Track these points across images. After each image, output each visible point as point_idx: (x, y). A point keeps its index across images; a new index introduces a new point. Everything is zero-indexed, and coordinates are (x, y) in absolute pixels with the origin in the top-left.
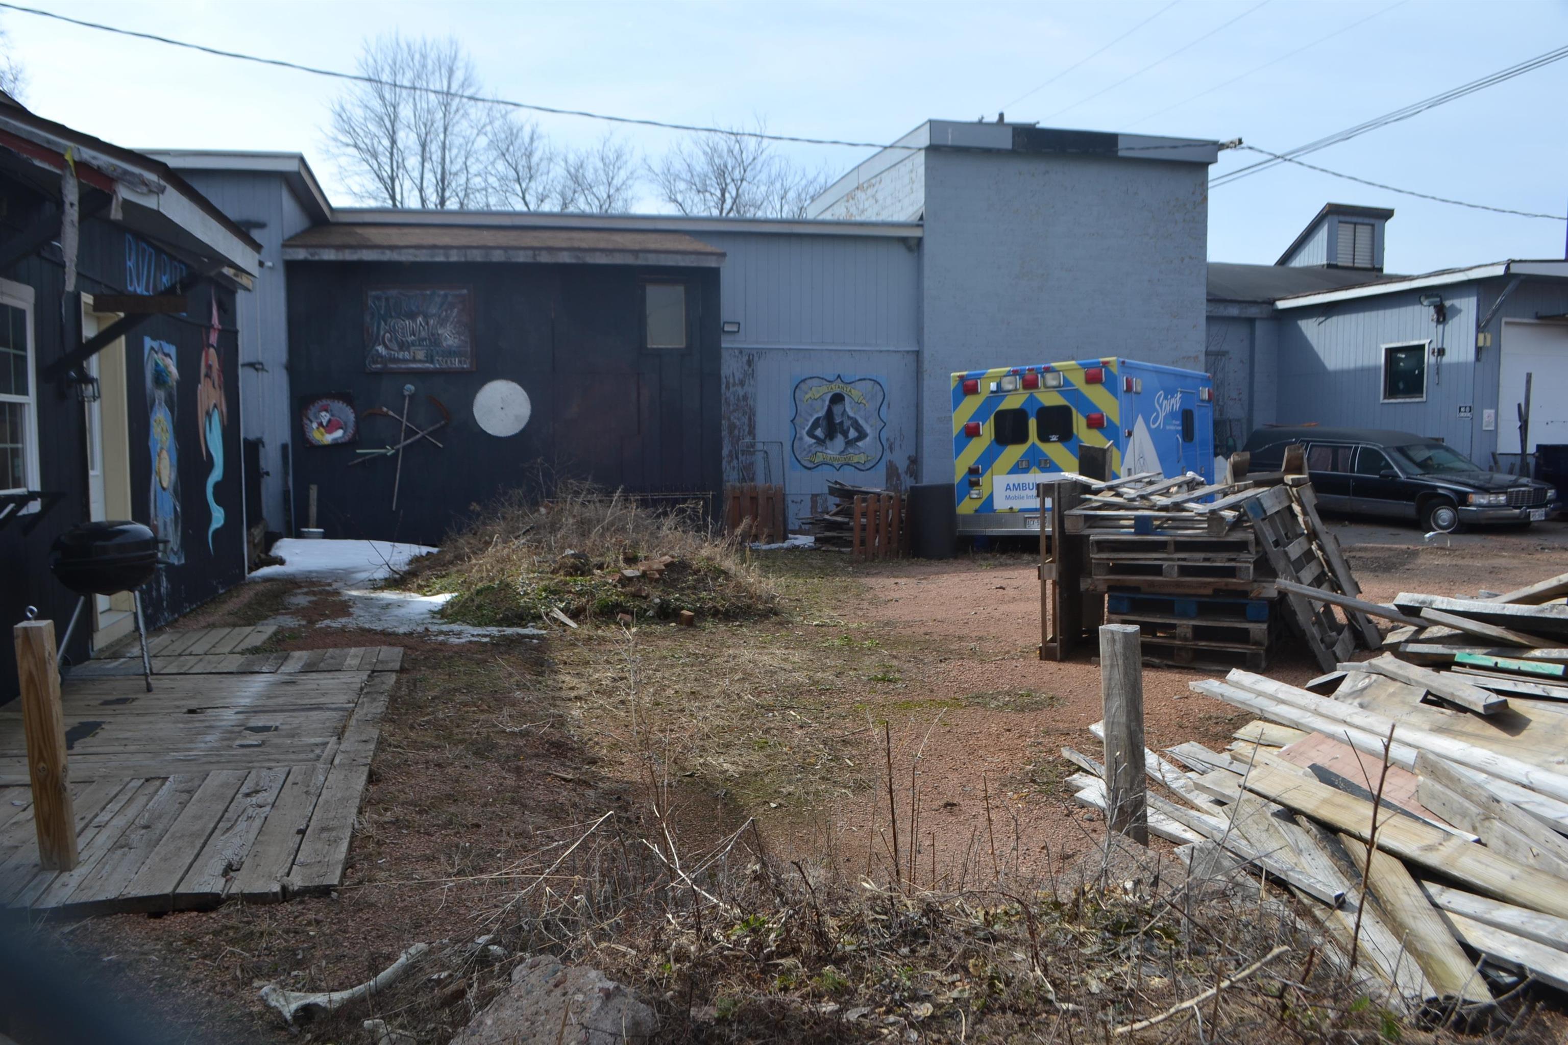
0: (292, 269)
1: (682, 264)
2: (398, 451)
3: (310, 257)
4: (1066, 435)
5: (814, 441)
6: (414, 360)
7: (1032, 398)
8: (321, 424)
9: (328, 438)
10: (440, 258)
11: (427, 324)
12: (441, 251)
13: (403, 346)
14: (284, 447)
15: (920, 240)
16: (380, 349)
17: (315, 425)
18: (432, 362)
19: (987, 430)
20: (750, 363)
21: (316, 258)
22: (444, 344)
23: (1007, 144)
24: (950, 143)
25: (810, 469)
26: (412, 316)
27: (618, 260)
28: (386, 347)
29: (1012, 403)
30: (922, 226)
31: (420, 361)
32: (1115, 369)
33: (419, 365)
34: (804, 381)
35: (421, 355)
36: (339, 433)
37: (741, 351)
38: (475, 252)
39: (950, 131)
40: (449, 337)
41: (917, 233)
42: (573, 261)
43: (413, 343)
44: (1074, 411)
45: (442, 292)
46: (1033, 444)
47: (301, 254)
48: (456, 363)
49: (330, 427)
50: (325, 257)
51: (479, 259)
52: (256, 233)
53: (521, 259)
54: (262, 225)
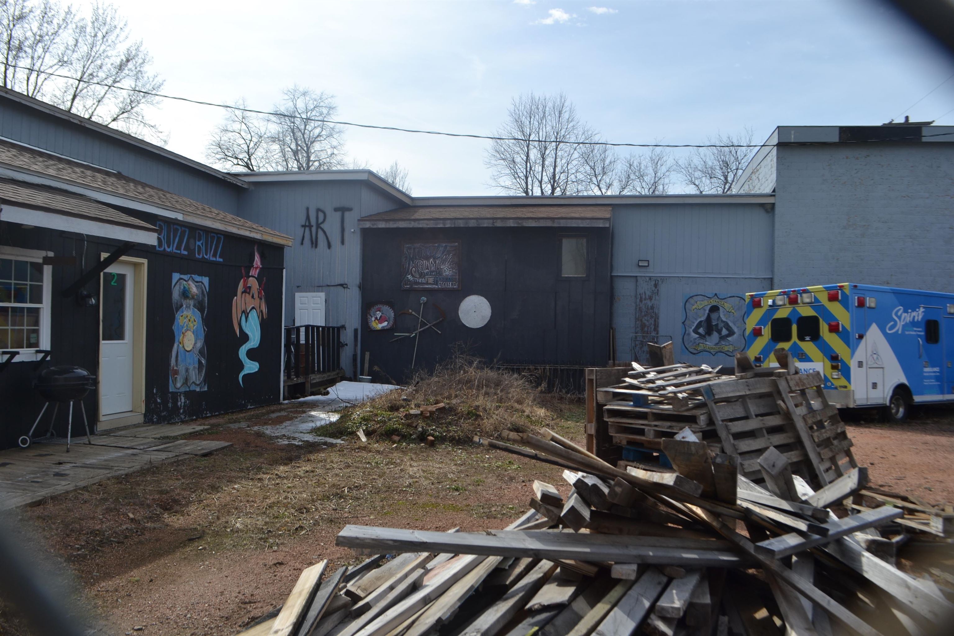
0: (366, 234)
1: (581, 226)
2: (416, 334)
3: (372, 226)
4: (815, 337)
5: (698, 336)
6: (427, 283)
7: (794, 311)
8: (376, 318)
9: (380, 326)
10: (441, 226)
11: (435, 262)
12: (441, 222)
13: (422, 275)
14: (356, 331)
15: (773, 204)
16: (409, 277)
17: (373, 319)
18: (437, 285)
19: (767, 331)
20: (656, 286)
21: (375, 227)
22: (444, 274)
23: (836, 139)
24: (792, 141)
26: (427, 258)
27: (542, 224)
28: (413, 276)
29: (782, 314)
30: (774, 196)
31: (430, 284)
32: (847, 291)
33: (430, 286)
34: (691, 297)
35: (431, 280)
36: (385, 324)
37: (650, 278)
38: (460, 221)
39: (793, 132)
40: (447, 270)
41: (771, 200)
42: (516, 225)
43: (427, 274)
44: (821, 320)
45: (445, 245)
46: (795, 342)
47: (368, 225)
48: (450, 285)
49: (381, 320)
50: (380, 226)
51: (462, 226)
52: (347, 214)
53: (485, 225)
54: (350, 209)
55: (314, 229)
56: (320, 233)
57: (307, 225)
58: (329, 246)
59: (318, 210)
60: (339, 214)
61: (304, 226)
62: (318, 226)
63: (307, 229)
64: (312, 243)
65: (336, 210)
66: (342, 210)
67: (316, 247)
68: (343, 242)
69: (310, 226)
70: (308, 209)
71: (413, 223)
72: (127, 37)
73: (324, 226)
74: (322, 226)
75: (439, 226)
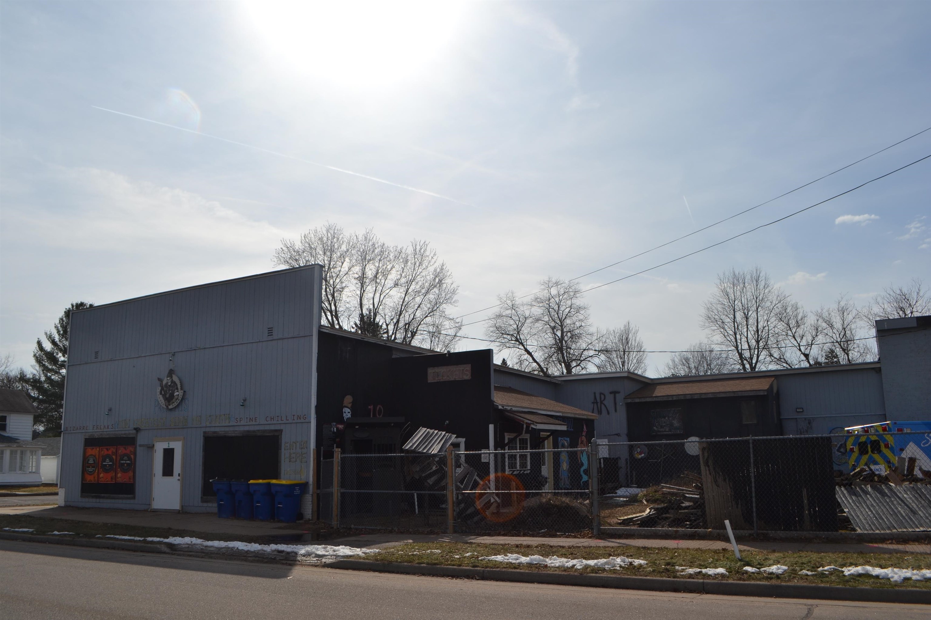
0: (629, 406)
1: (751, 395)
2: (661, 460)
3: (632, 401)
4: (879, 452)
5: (840, 454)
6: (665, 431)
7: (868, 438)
8: (638, 452)
9: (640, 456)
10: (671, 399)
11: (669, 419)
13: (662, 427)
14: (626, 459)
15: (880, 368)
17: (636, 452)
18: (671, 432)
19: (856, 449)
20: (809, 423)
21: (634, 401)
22: (675, 426)
23: (915, 324)
24: (886, 328)
25: (839, 465)
26: (664, 417)
27: (728, 395)
28: (656, 427)
29: (863, 439)
30: (880, 362)
31: (667, 431)
32: (890, 426)
33: (667, 433)
34: (833, 429)
35: (667, 430)
36: (643, 455)
37: (805, 419)
38: (681, 396)
39: (886, 323)
40: (676, 423)
41: (878, 366)
42: (713, 397)
43: (665, 426)
44: (881, 442)
45: (673, 409)
46: (870, 455)
47: (629, 401)
48: (678, 432)
49: (640, 453)
50: (636, 401)
51: (682, 398)
52: (617, 395)
53: (696, 398)
54: (619, 392)
55: (599, 404)
56: (603, 406)
57: (595, 402)
58: (608, 413)
59: (601, 394)
60: (612, 395)
61: (593, 403)
62: (601, 402)
63: (595, 404)
64: (599, 412)
65: (611, 393)
66: (615, 393)
67: (601, 414)
68: (616, 411)
69: (597, 403)
70: (595, 393)
71: (655, 398)
72: (435, 262)
73: (605, 402)
74: (603, 402)
75: (670, 399)
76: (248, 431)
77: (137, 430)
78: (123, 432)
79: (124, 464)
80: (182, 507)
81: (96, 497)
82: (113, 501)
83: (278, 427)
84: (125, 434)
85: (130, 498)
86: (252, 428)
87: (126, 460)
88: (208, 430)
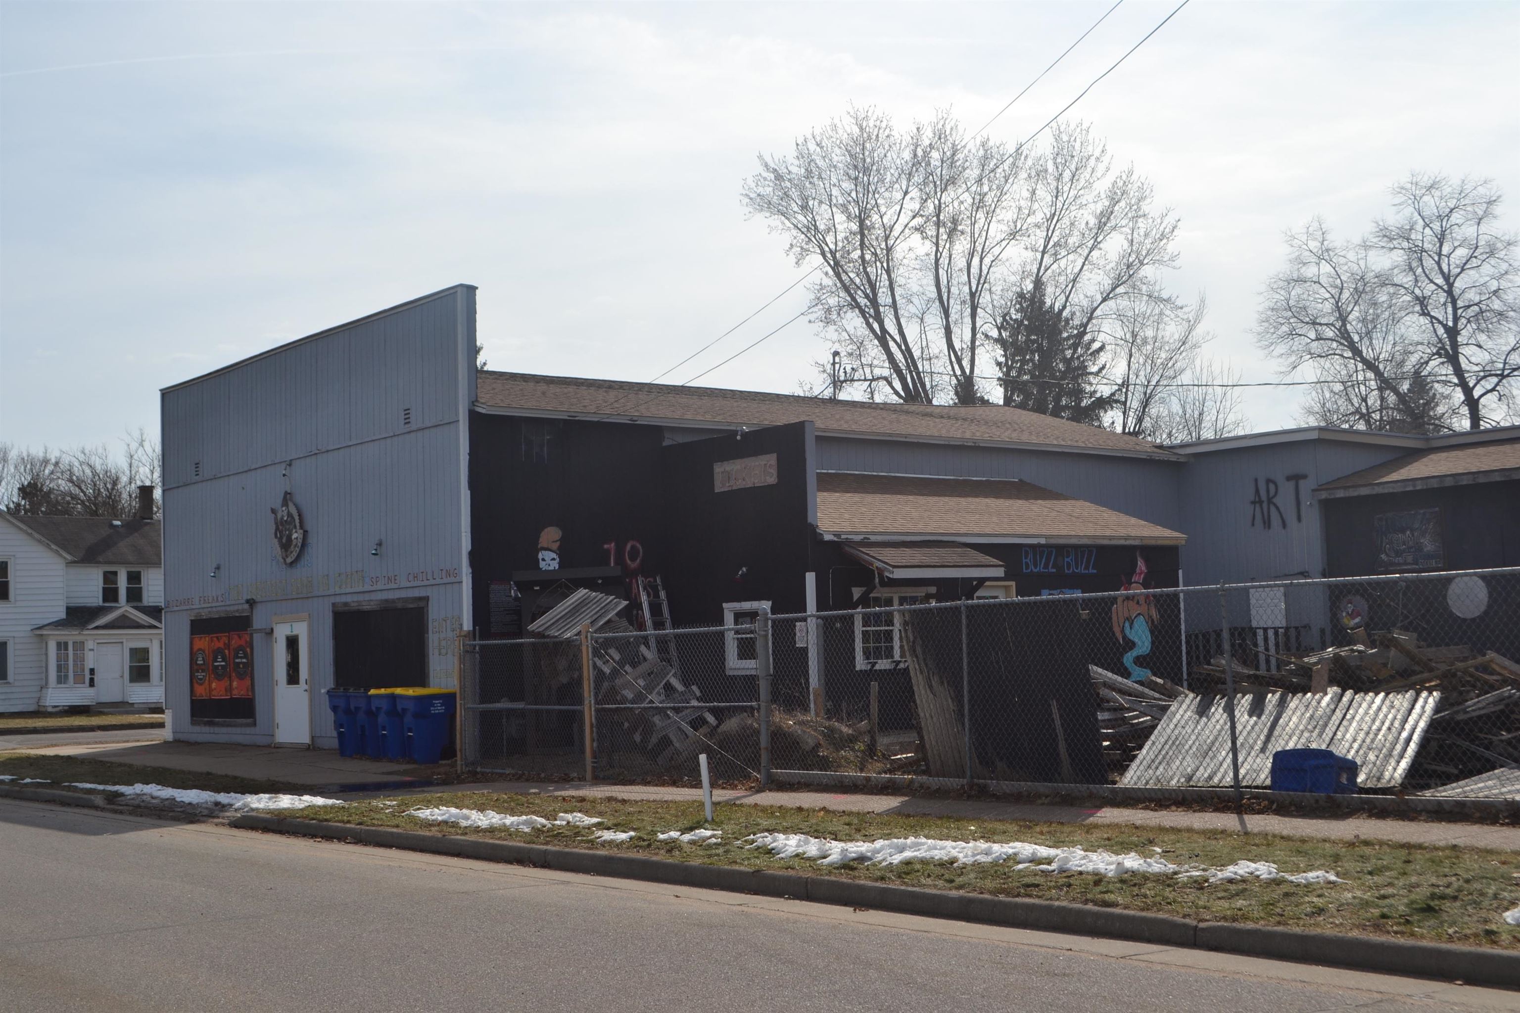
0: (1325, 507)
3: (1328, 497)
6: (1405, 564)
8: (1348, 613)
9: (1352, 623)
10: (1410, 488)
11: (1413, 535)
12: (1410, 483)
13: (1398, 553)
14: (1323, 631)
16: (1383, 556)
17: (1344, 614)
18: (1417, 564)
21: (1332, 497)
22: (1425, 550)
26: (1403, 531)
28: (1387, 555)
31: (1409, 564)
33: (1409, 567)
35: (1410, 559)
36: (1358, 619)
38: (1432, 480)
40: (1429, 544)
42: (1503, 479)
43: (1404, 551)
45: (1422, 511)
47: (1324, 495)
48: (1433, 564)
49: (1352, 616)
50: (1338, 496)
51: (1436, 486)
52: (1302, 483)
53: (1465, 483)
54: (1305, 477)
55: (1265, 505)
56: (1273, 509)
57: (1257, 502)
58: (1284, 525)
59: (1269, 481)
60: (1291, 484)
61: (1253, 503)
62: (1270, 501)
63: (1258, 505)
64: (1264, 523)
65: (1289, 478)
66: (1296, 478)
67: (1269, 527)
68: (1299, 519)
69: (1261, 502)
70: (1256, 480)
71: (1376, 487)
73: (1277, 500)
74: (1274, 500)
75: (1408, 489)
76: (387, 601)
77: (251, 603)
78: (236, 608)
79: (239, 663)
80: (313, 738)
81: (210, 724)
82: (230, 730)
83: (421, 593)
84: (237, 611)
85: (248, 725)
86: (391, 596)
87: (241, 658)
88: (338, 600)
